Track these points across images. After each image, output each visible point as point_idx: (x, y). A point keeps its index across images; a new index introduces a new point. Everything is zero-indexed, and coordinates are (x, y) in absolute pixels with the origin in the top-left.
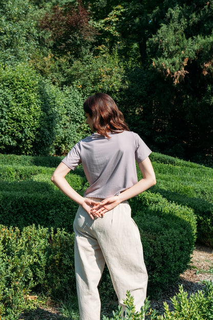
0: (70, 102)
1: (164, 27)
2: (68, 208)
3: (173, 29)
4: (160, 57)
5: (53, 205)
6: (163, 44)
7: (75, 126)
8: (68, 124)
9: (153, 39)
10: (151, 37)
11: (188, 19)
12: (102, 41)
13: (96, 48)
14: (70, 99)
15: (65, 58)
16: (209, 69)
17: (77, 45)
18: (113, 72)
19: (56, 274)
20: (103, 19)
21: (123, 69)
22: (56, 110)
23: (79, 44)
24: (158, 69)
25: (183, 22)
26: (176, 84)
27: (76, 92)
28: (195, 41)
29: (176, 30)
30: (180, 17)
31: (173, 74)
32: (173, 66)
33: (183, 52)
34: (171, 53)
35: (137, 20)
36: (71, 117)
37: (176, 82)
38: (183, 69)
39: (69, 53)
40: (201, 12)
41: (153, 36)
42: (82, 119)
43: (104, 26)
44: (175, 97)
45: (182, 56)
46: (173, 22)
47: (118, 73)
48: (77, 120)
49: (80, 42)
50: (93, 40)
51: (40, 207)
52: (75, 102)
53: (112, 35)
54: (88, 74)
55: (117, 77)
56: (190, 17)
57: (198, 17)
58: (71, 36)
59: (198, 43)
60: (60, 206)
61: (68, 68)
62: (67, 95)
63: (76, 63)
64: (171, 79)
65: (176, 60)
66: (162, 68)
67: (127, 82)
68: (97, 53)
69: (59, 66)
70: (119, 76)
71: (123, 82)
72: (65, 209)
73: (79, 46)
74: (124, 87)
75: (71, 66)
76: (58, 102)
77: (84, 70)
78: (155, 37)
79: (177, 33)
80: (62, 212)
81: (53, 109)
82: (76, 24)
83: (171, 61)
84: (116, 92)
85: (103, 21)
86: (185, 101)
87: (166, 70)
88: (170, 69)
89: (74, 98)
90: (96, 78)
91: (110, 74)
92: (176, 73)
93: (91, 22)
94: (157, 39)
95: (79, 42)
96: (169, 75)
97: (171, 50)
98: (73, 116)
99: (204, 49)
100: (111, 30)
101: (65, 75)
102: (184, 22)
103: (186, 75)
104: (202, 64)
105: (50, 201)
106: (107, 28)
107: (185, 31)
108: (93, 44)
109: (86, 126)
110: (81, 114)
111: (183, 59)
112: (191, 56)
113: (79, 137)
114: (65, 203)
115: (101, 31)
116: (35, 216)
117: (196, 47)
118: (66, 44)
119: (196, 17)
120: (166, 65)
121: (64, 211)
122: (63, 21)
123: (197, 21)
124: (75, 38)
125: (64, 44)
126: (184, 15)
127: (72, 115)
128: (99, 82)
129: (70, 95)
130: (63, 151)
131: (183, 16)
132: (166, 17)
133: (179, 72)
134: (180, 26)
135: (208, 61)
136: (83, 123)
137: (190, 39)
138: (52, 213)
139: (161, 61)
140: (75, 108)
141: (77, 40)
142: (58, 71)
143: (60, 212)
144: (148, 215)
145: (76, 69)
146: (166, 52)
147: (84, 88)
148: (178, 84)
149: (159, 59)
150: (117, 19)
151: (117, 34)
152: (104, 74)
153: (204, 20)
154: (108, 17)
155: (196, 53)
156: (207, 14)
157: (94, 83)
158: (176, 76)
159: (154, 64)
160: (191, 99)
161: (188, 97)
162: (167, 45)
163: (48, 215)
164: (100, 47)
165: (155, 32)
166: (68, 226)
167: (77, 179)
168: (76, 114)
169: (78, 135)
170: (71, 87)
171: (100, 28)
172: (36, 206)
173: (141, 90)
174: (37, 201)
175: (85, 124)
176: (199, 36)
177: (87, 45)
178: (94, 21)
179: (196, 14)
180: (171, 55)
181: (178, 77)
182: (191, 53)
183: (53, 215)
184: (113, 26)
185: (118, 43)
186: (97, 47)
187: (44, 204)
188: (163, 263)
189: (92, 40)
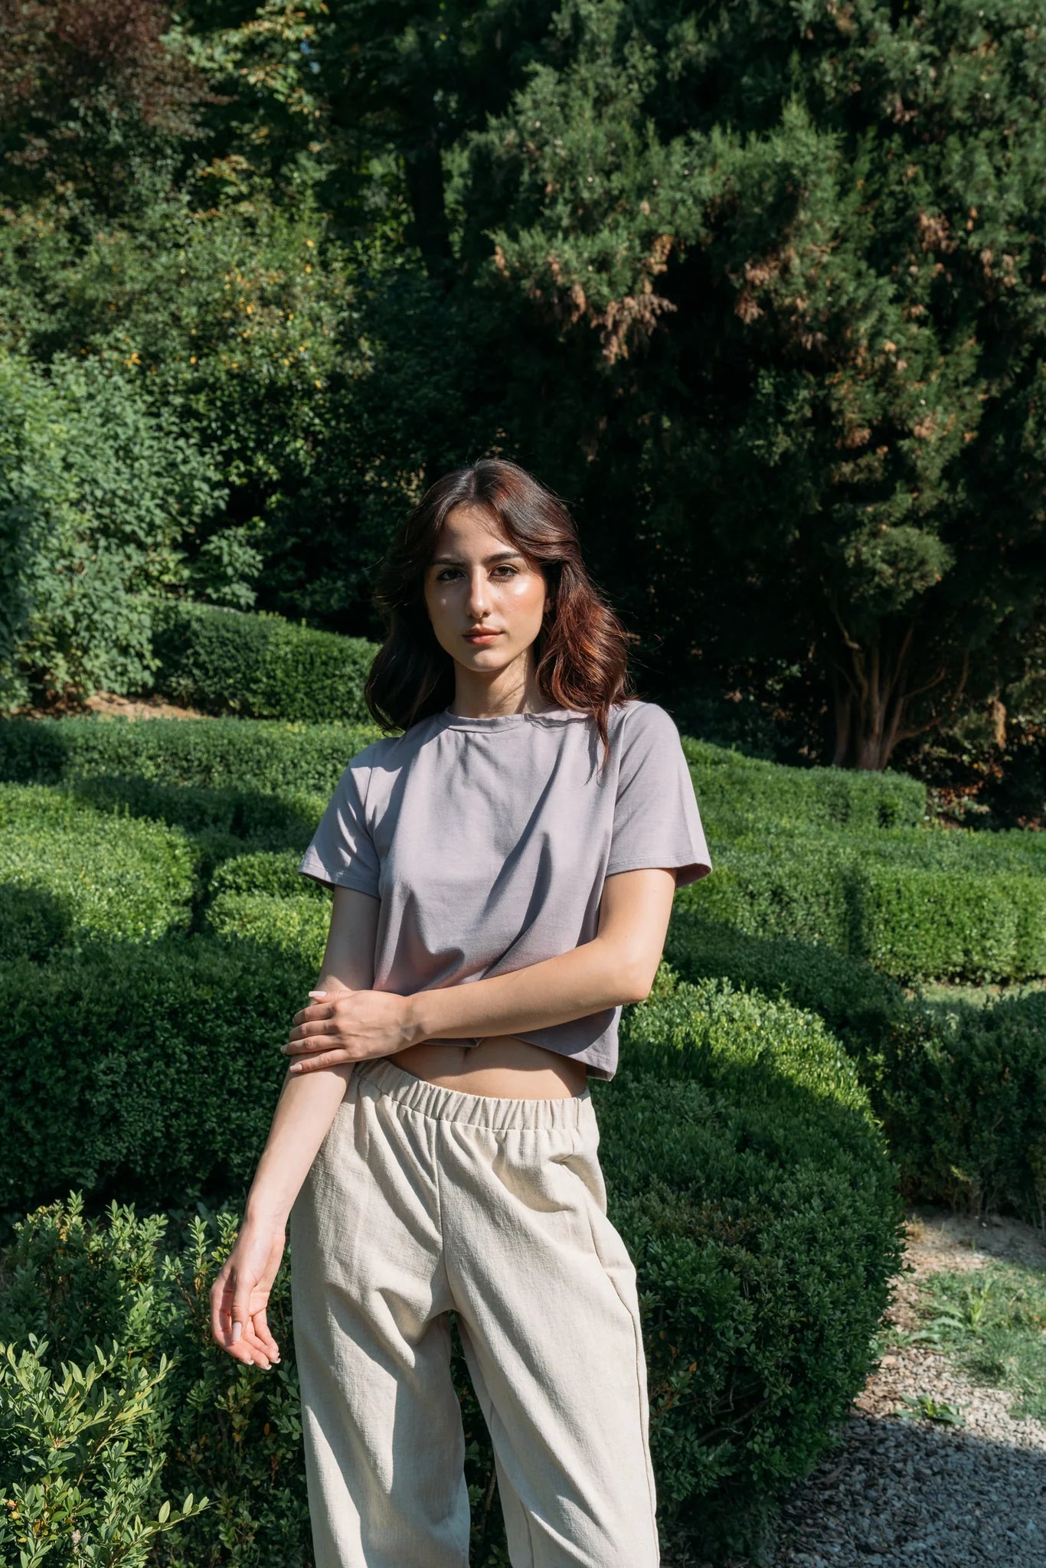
0: (90, 441)
1: (545, 81)
2: (194, 1039)
3: (593, 93)
4: (528, 225)
5: (114, 1026)
6: (547, 165)
7: (117, 559)
8: (81, 550)
9: (493, 137)
10: (483, 127)
11: (663, 48)
12: (231, 134)
13: (202, 169)
14: (89, 427)
15: (48, 215)
16: (767, 292)
17: (107, 153)
18: (297, 290)
19: (231, 1491)
20: (237, 26)
21: (341, 278)
22: (27, 481)
23: (118, 146)
24: (526, 284)
25: (635, 58)
26: (613, 361)
27: (117, 388)
28: (700, 155)
29: (603, 100)
30: (623, 36)
31: (600, 311)
32: (599, 271)
33: (645, 206)
34: (585, 207)
35: (409, 40)
36: (99, 516)
37: (615, 349)
38: (648, 288)
39: (68, 189)
40: (724, 15)
41: (493, 122)
42: (152, 528)
43: (238, 64)
44: (602, 425)
45: (640, 224)
46: (593, 58)
47: (319, 298)
48: (128, 529)
49: (125, 137)
50: (192, 129)
51: (47, 1044)
52: (116, 437)
53: (284, 107)
54: (171, 300)
55: (316, 319)
56: (670, 37)
57: (709, 40)
58: (75, 103)
59: (713, 164)
60: (151, 1035)
61: (64, 265)
62: (74, 406)
63: (106, 242)
64: (591, 338)
65: (618, 243)
66: (545, 281)
67: (365, 345)
68: (207, 195)
69: (21, 252)
70: (327, 313)
71: (346, 341)
72: (178, 1044)
73: (119, 154)
74: (352, 368)
75: (81, 253)
76: (38, 439)
77: (149, 276)
78: (504, 127)
79: (610, 110)
80: (159, 1065)
81: (14, 475)
82: (104, 43)
83: (590, 247)
84: (310, 392)
85: (235, 37)
86: (649, 444)
87: (565, 292)
88: (585, 286)
89: (107, 417)
90: (210, 318)
91: (279, 299)
92: (612, 308)
93: (174, 37)
94: (511, 136)
95: (116, 137)
96: (584, 318)
97: (586, 195)
98: (106, 511)
99: (741, 195)
100: (278, 84)
101: (52, 298)
102: (640, 59)
103: (663, 317)
104: (738, 269)
105: (97, 1009)
106: (261, 75)
107: (648, 107)
108: (190, 150)
109: (172, 558)
110: (147, 502)
111: (648, 239)
112: (687, 229)
113: (134, 617)
114: (173, 1014)
115: (230, 86)
116: (15, 1093)
117: (707, 185)
118: (56, 146)
119: (701, 39)
120: (566, 269)
121: (170, 1059)
122: (33, 26)
123: (702, 58)
124: (101, 116)
125: (41, 143)
126: (643, 27)
127: (103, 503)
128: (225, 338)
129: (86, 407)
130: (59, 686)
131: (635, 32)
132: (552, 34)
133: (629, 301)
134: (623, 79)
135: (764, 254)
136: (156, 546)
137: (677, 145)
138: (109, 1070)
139: (534, 248)
140: (118, 472)
141: (106, 123)
142: (14, 279)
143: (149, 1063)
144: (648, 1079)
145: (105, 273)
146: (566, 202)
147: (149, 367)
148: (621, 361)
149: (524, 235)
150: (308, 29)
151: (306, 103)
152: (248, 300)
153: (741, 54)
154: (259, 18)
155: (705, 215)
156: (756, 27)
157: (201, 345)
158: (616, 324)
159: (499, 260)
160: (679, 433)
161: (666, 424)
162: (568, 169)
163: (90, 1084)
164: (223, 168)
165: (502, 105)
166: (192, 1135)
167: (172, 846)
168: (123, 500)
169: (132, 608)
170: (92, 361)
171: (222, 69)
172: (22, 1042)
173: (437, 387)
174: (25, 1014)
175: (166, 553)
176: (716, 133)
177: (157, 152)
178: (191, 32)
179: (701, 26)
180: (586, 222)
181: (623, 330)
182: (682, 210)
183: (114, 1085)
184: (287, 65)
185: (316, 147)
186: (210, 164)
187: (67, 1024)
188: (796, 1371)
189: (183, 126)
